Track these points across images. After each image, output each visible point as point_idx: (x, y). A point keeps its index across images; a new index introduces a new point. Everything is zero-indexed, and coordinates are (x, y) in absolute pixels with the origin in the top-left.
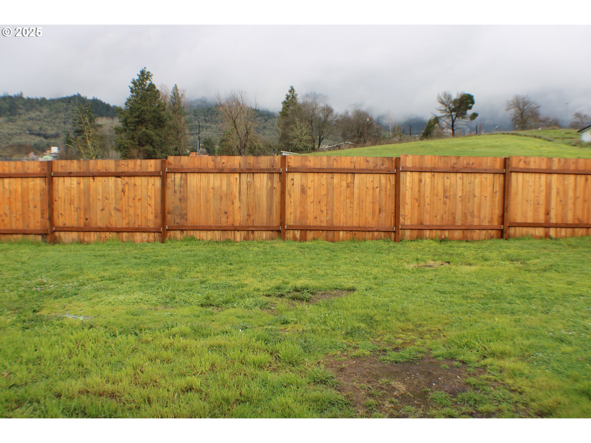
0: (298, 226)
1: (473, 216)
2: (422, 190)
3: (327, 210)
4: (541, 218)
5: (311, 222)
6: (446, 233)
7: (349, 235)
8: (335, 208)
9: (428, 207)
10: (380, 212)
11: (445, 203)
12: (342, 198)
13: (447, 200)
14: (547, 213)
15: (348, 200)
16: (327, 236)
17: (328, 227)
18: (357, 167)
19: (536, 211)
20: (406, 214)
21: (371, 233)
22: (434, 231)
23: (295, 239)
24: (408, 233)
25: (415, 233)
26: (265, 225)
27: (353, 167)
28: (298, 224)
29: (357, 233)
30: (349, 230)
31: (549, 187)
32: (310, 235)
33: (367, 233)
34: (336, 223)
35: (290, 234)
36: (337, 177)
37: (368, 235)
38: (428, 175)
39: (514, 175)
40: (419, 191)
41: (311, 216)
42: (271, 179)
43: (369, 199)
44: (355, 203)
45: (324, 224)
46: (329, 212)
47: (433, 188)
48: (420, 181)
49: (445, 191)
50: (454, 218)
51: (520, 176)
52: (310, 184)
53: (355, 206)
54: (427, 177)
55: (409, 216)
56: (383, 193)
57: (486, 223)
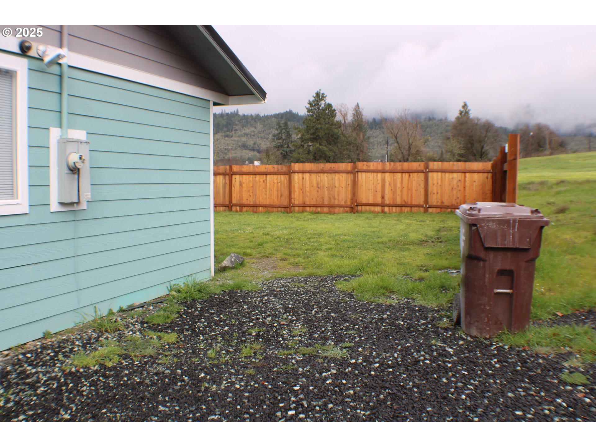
0: (238, 204)
1: (335, 199)
2: (304, 184)
3: (253, 195)
4: (379, 200)
5: (245, 202)
6: (319, 209)
7: (264, 209)
8: (257, 194)
9: (308, 194)
10: (281, 196)
11: (318, 191)
12: (261, 188)
13: (319, 190)
14: (383, 197)
15: (264, 190)
16: (253, 210)
17: (253, 205)
18: (269, 171)
19: (375, 196)
20: (296, 197)
21: (276, 208)
22: (312, 208)
23: (237, 211)
24: (297, 208)
25: (301, 209)
26: (222, 203)
27: (266, 171)
28: (238, 203)
29: (269, 208)
30: (265, 206)
31: (383, 181)
32: (245, 209)
33: (274, 208)
34: (258, 203)
35: (234, 208)
36: (258, 177)
37: (275, 209)
38: (307, 175)
39: (360, 174)
40: (303, 184)
41: (245, 199)
42: (225, 178)
43: (275, 189)
44: (268, 191)
45: (252, 203)
46: (254, 196)
47: (311, 183)
48: (303, 178)
49: (318, 184)
50: (324, 200)
51: (364, 174)
52: (244, 181)
53: (268, 193)
54: (307, 176)
55: (297, 198)
56: (283, 185)
57: (343, 203)
